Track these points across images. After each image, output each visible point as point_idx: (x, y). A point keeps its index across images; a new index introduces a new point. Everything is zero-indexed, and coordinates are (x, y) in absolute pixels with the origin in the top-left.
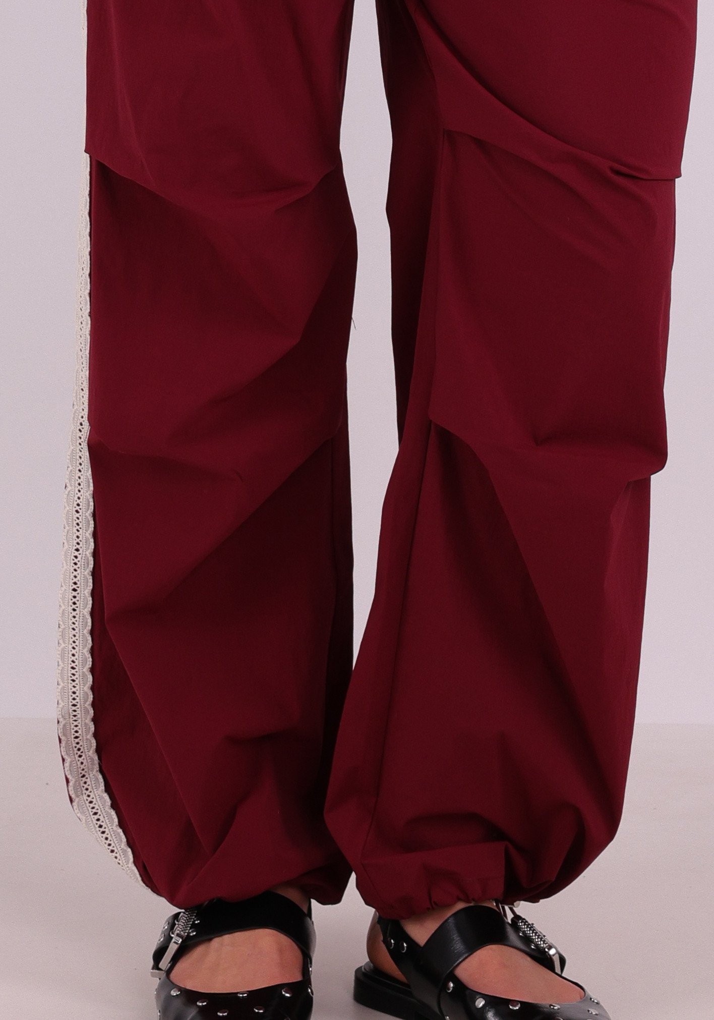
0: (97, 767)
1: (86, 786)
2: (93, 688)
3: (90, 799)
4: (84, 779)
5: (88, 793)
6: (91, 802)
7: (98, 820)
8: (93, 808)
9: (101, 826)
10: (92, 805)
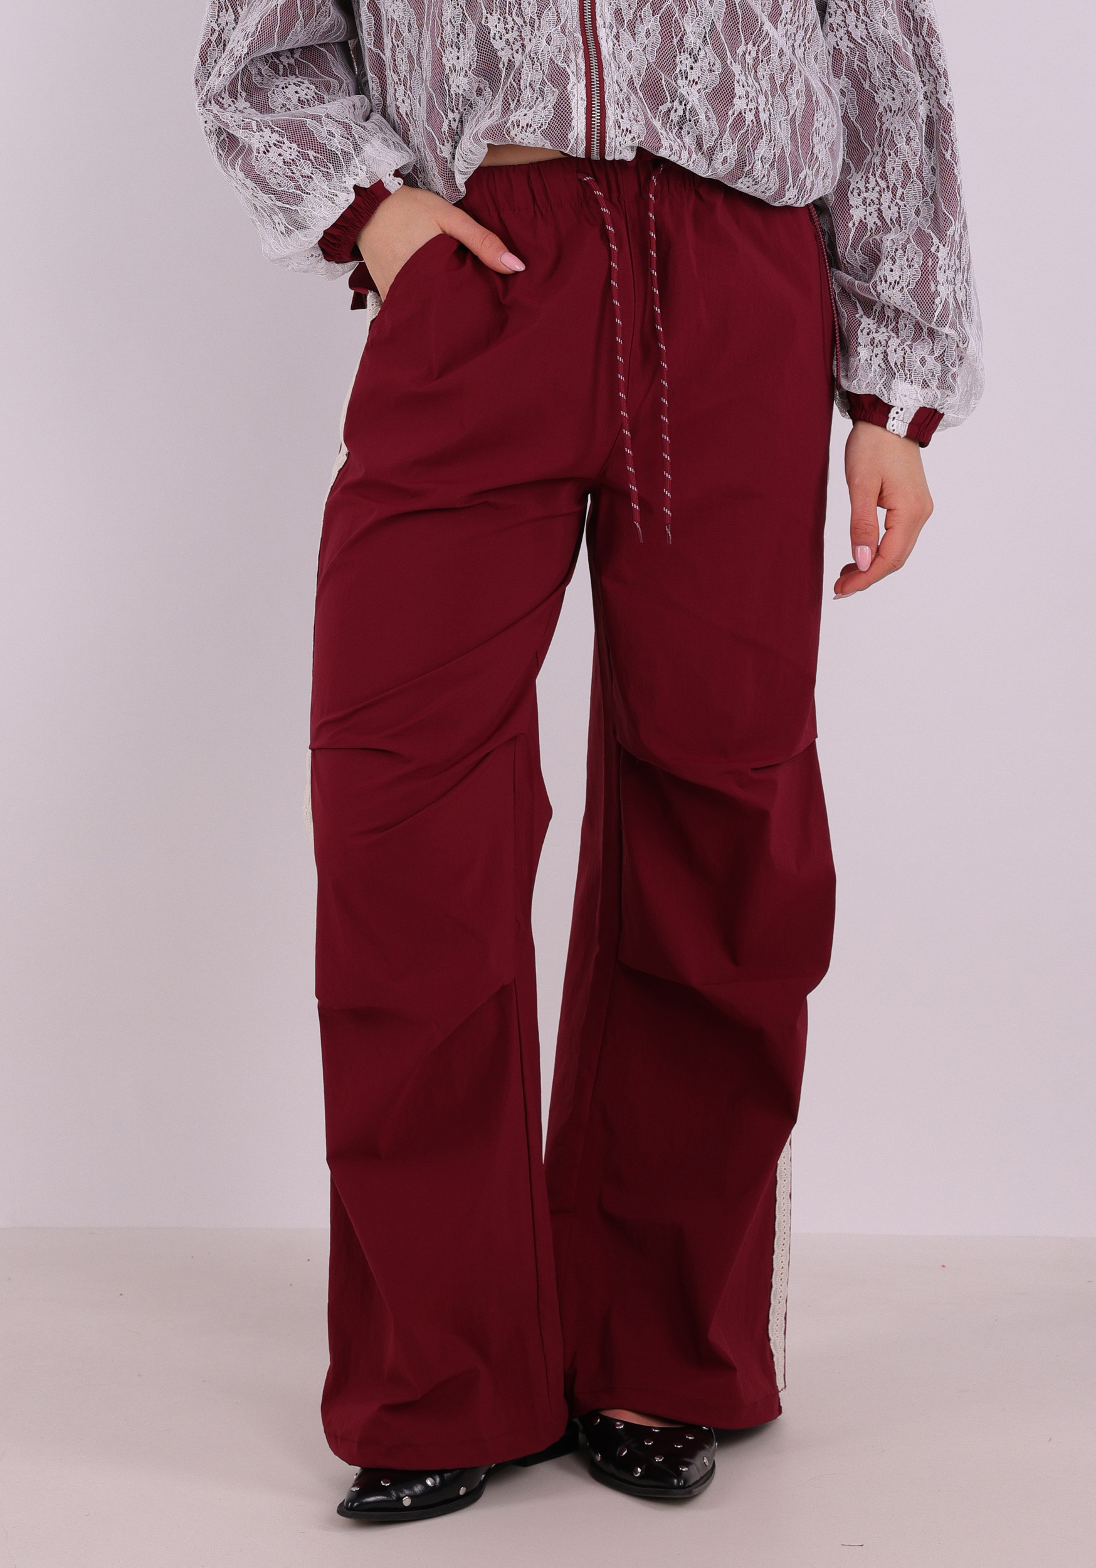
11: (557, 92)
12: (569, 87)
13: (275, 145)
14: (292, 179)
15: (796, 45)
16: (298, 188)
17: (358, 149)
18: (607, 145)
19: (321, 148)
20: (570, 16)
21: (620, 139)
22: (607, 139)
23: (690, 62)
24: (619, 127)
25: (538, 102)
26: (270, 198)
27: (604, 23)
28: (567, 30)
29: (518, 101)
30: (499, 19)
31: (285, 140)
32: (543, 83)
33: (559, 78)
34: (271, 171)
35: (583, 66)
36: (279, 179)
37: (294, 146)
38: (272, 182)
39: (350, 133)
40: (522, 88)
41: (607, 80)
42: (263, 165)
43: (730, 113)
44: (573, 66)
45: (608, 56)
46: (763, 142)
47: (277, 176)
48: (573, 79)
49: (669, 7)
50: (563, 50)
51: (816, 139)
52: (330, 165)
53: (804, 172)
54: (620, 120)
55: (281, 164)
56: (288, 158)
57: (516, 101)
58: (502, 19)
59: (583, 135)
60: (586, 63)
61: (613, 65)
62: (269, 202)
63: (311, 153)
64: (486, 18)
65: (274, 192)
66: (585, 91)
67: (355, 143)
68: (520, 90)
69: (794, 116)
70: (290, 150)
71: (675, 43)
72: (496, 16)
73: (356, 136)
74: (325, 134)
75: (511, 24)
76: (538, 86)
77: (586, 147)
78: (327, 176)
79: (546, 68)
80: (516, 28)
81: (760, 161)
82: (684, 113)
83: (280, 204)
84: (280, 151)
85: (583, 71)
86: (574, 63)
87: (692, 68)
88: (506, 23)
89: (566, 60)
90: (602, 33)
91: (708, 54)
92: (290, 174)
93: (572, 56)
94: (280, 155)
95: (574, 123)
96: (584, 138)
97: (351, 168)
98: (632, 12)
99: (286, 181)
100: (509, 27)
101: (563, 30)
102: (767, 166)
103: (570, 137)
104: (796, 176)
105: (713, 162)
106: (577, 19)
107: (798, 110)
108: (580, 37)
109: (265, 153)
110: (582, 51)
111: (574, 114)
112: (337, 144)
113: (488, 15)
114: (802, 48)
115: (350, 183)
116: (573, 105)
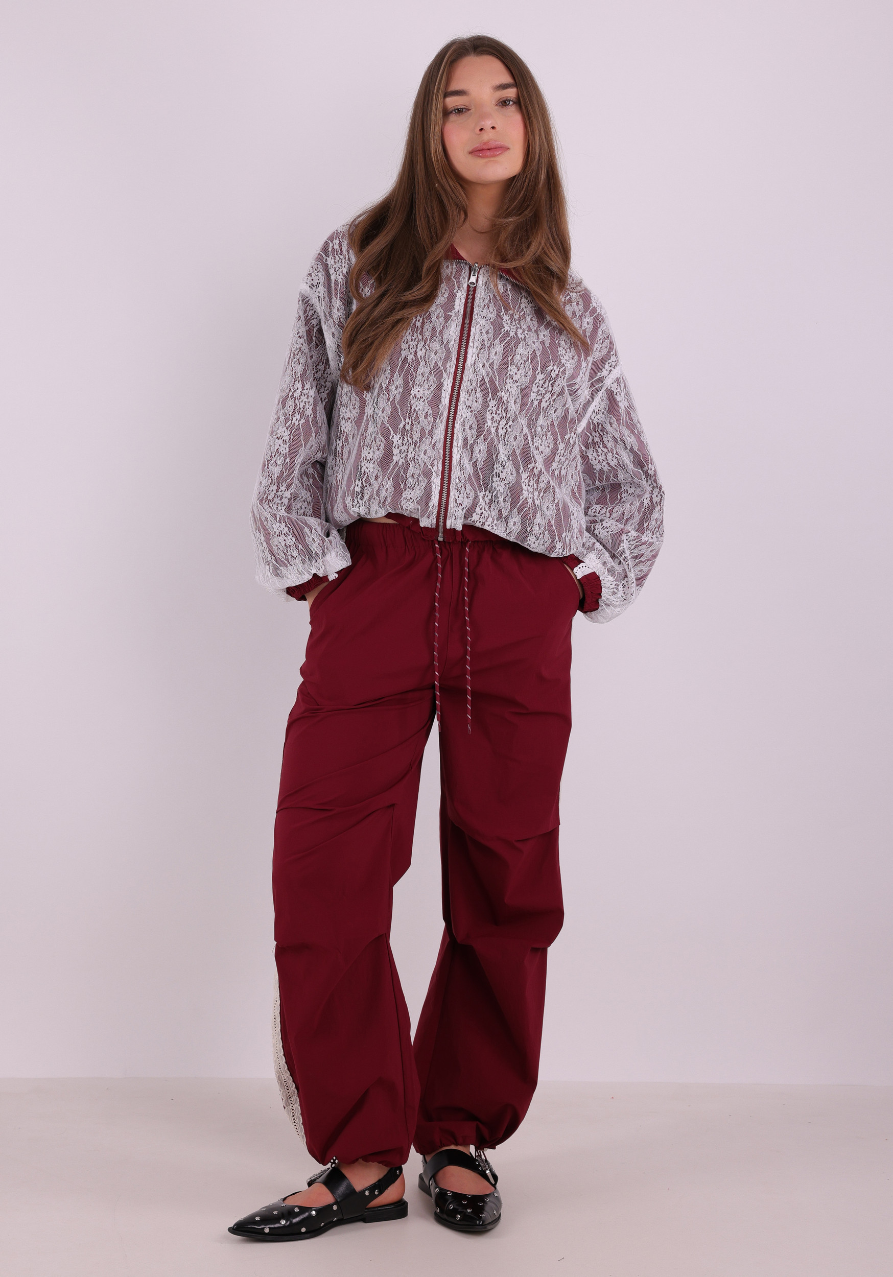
0: (296, 1095)
1: (291, 1102)
2: (286, 1063)
3: (292, 1108)
4: (290, 1099)
5: (292, 1105)
6: (293, 1110)
7: (294, 1119)
8: (293, 1113)
9: (295, 1122)
10: (293, 1111)
11: (426, 481)
12: (432, 479)
13: (284, 534)
14: (285, 554)
15: (563, 467)
16: (287, 560)
17: (324, 554)
18: (449, 512)
19: (306, 546)
20: (438, 440)
21: (456, 508)
22: (449, 508)
23: (501, 468)
24: (456, 502)
25: (416, 485)
26: (271, 557)
27: (458, 445)
28: (436, 448)
29: (405, 483)
30: (400, 438)
31: (290, 534)
32: (419, 475)
33: (427, 474)
34: (277, 546)
35: (441, 469)
36: (279, 551)
37: (294, 539)
38: (276, 551)
39: (323, 544)
40: (408, 477)
41: (453, 476)
42: (275, 541)
43: (521, 498)
44: (435, 468)
45: (456, 464)
46: (538, 515)
47: (279, 549)
48: (434, 474)
49: (492, 438)
50: (432, 459)
51: (572, 517)
52: (307, 557)
53: (564, 534)
54: (457, 498)
55: (283, 545)
56: (288, 543)
57: (404, 483)
58: (402, 438)
59: (436, 504)
60: (442, 467)
61: (457, 469)
62: (269, 559)
63: (300, 546)
64: (393, 436)
65: (274, 555)
66: (440, 482)
67: (323, 551)
68: (406, 478)
69: (558, 503)
70: (291, 540)
71: (494, 458)
72: (399, 436)
73: (326, 547)
74: (311, 540)
75: (406, 441)
76: (417, 476)
77: (437, 512)
78: (304, 562)
79: (422, 467)
80: (407, 444)
81: (538, 525)
82: (492, 497)
83: (274, 562)
84: (286, 538)
85: (441, 471)
86: (436, 466)
87: (502, 472)
88: (403, 440)
89: (432, 465)
90: (455, 450)
91: (509, 466)
92: (285, 552)
93: (436, 462)
94: (285, 540)
95: (432, 498)
96: (437, 506)
97: (317, 564)
98: (473, 439)
99: (282, 554)
100: (404, 442)
101: (433, 447)
102: (542, 529)
103: (429, 505)
104: (560, 536)
105: (509, 524)
106: (442, 442)
107: (560, 500)
108: (442, 452)
109: (278, 536)
110: (441, 460)
111: (433, 493)
112: (314, 547)
113: (394, 435)
114: (566, 470)
115: (314, 571)
116: (433, 488)
